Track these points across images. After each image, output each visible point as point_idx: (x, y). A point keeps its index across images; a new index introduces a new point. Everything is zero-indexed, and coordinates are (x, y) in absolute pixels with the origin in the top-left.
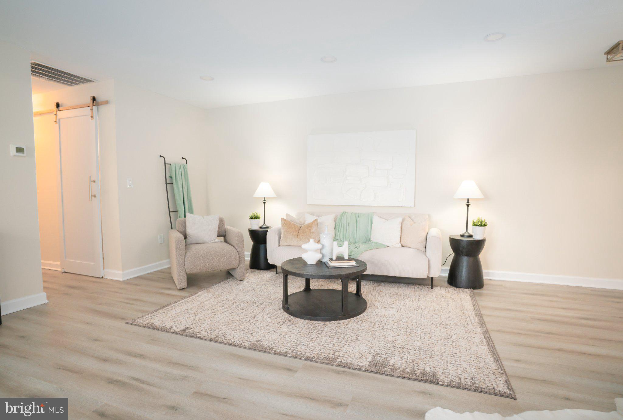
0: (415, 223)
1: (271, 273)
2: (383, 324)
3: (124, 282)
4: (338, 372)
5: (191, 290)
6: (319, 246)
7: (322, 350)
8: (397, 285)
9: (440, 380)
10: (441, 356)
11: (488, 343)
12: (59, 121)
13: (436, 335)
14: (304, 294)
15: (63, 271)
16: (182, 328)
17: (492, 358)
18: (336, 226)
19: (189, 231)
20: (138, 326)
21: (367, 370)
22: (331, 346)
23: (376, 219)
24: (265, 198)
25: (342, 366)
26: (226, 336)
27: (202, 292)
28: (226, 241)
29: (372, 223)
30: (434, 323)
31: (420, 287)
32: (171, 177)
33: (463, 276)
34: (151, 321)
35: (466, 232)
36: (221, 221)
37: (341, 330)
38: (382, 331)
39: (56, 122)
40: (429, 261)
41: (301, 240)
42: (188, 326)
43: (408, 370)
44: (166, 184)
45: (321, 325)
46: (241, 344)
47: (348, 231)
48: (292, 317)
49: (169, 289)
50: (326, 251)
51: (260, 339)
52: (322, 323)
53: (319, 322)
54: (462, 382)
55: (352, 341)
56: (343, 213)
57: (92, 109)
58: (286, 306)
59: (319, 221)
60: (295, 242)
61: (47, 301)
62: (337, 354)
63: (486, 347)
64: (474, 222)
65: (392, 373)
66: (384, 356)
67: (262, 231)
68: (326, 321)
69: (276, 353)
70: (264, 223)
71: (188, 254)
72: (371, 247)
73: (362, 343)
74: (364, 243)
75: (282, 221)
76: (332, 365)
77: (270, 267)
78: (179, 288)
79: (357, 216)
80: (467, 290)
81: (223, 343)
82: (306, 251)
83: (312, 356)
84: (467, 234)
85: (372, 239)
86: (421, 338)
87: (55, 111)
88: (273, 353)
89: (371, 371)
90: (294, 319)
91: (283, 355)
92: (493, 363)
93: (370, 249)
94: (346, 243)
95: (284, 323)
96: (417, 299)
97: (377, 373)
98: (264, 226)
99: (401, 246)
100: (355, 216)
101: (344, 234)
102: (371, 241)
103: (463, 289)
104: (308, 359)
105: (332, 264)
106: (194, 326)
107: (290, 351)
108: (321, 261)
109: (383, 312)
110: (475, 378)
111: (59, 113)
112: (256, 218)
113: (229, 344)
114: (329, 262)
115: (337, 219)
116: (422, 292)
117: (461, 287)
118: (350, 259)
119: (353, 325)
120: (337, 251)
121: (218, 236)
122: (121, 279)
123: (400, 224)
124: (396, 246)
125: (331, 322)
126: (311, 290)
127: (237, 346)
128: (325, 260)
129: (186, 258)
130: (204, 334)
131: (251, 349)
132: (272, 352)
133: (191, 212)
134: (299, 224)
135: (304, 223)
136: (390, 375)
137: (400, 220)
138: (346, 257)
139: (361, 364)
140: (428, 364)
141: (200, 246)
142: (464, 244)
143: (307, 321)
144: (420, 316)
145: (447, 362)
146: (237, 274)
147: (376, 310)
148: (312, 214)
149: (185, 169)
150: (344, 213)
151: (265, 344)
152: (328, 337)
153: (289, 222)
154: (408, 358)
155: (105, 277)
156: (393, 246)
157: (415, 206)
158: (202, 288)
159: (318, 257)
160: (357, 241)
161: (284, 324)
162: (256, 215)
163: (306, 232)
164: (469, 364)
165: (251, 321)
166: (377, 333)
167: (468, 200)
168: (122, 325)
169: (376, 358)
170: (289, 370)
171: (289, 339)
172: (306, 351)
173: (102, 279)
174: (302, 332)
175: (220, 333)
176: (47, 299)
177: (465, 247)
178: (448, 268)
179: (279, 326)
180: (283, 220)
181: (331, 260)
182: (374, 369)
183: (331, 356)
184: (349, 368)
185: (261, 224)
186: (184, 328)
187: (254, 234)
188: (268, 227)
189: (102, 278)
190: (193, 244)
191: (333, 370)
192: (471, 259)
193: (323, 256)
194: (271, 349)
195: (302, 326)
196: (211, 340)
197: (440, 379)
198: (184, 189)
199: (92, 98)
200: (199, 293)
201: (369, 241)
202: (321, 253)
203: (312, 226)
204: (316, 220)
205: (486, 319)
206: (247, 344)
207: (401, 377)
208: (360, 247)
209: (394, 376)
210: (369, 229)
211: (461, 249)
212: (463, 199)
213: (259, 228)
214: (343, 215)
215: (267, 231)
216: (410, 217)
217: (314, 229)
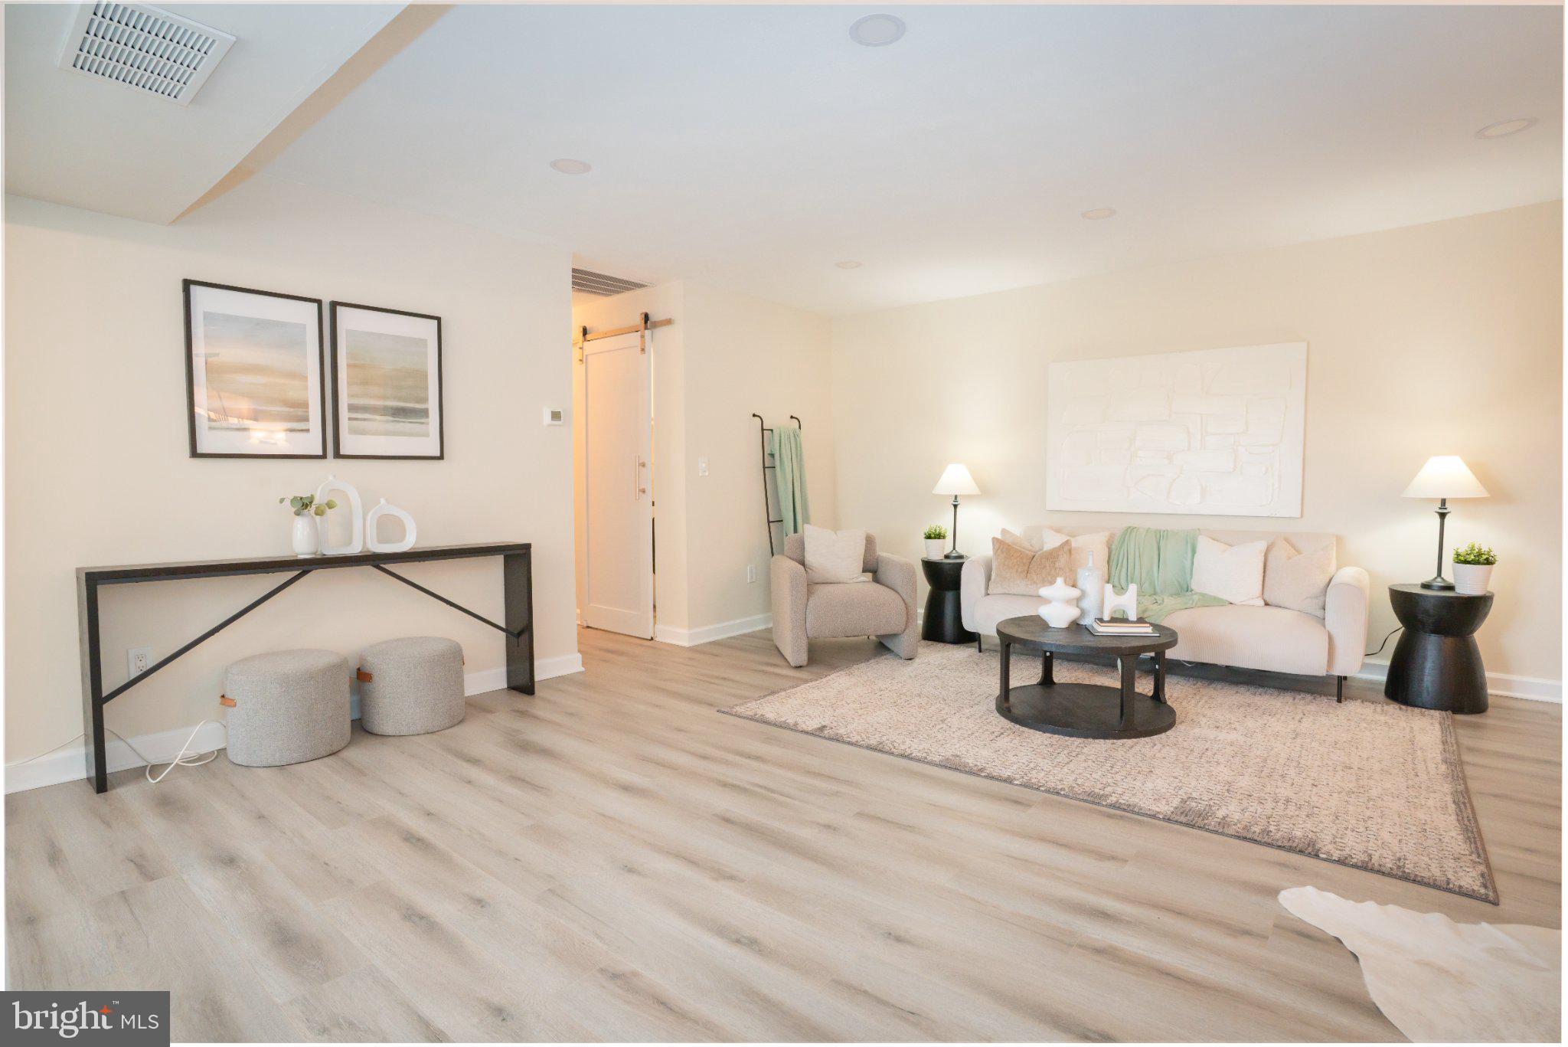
0: (1299, 552)
1: (970, 649)
2: (1209, 753)
3: (692, 649)
4: (1110, 816)
5: (814, 669)
6: (1075, 593)
7: (1080, 781)
8: (1252, 689)
9: (1323, 851)
10: (1334, 818)
11: (1461, 812)
12: (586, 359)
13: (1330, 784)
14: (1039, 689)
15: (585, 625)
16: (816, 726)
17: (1461, 837)
18: (1112, 556)
19: (809, 558)
20: (739, 717)
21: (1169, 819)
22: (1097, 777)
23: (1203, 543)
24: (956, 497)
25: (1119, 808)
26: (895, 744)
27: (838, 674)
28: (876, 580)
29: (1194, 552)
30: (1330, 763)
31: (1309, 697)
32: (772, 455)
33: (1426, 679)
34: (760, 712)
35: (1436, 578)
36: (870, 542)
37: (1120, 754)
38: (1206, 765)
39: (581, 360)
40: (1330, 638)
41: (1035, 583)
42: (824, 724)
43: (1257, 829)
44: (764, 468)
45: (1076, 743)
46: (926, 758)
47: (1137, 567)
48: (1018, 726)
49: (776, 665)
50: (1089, 604)
51: (958, 753)
52: (1078, 741)
53: (1073, 739)
54: (1373, 861)
55: (1139, 773)
56: (1127, 530)
57: (642, 337)
58: (1006, 705)
59: (1074, 544)
60: (1021, 586)
61: (583, 669)
62: (1109, 790)
63: (1454, 817)
64: (1458, 555)
65: (1221, 829)
66: (1207, 803)
67: (950, 564)
68: (1086, 737)
69: (990, 777)
70: (954, 549)
71: (811, 603)
72: (1191, 602)
73: (1160, 779)
74: (1178, 594)
75: (993, 543)
76: (1098, 804)
77: (966, 638)
78: (793, 664)
79: (1160, 536)
80: (1437, 714)
81: (892, 754)
82: (1046, 601)
83: (1060, 787)
84: (1439, 583)
85: (1193, 586)
86: (1293, 784)
87: (581, 342)
88: (985, 777)
89: (1176, 821)
90: (1021, 730)
91: (1005, 781)
92: (1460, 843)
93: (1187, 606)
94: (1133, 588)
95: (1002, 734)
96: (1298, 718)
97: (1187, 825)
98: (954, 554)
99: (1263, 603)
100: (1156, 536)
101: (1129, 574)
102: (1192, 591)
103: (1424, 710)
104: (1052, 790)
105: (1102, 629)
106: (835, 724)
107: (1017, 776)
108: (1078, 624)
109: (1211, 734)
110: (1405, 859)
111: (586, 343)
112: (939, 536)
113: (902, 756)
114: (1096, 626)
115: (1113, 542)
116: (1312, 707)
117: (1420, 705)
118: (1141, 620)
119: (1143, 750)
120: (1113, 603)
121: (864, 571)
122: (686, 644)
123: (1263, 554)
124: (1251, 602)
125: (1097, 741)
126: (1055, 683)
127: (919, 760)
128: (1087, 621)
129: (808, 607)
130: (855, 738)
131: (946, 767)
132: (983, 774)
133: (806, 520)
134: (1030, 550)
135: (1041, 550)
136: (1216, 832)
137: (1262, 546)
138: (1133, 617)
139: (1158, 809)
140: (1300, 826)
141: (830, 588)
142: (1429, 606)
143: (1048, 735)
144: (1298, 748)
145: (1346, 829)
146: (903, 645)
147: (1197, 730)
148: (1058, 531)
149: (798, 439)
150: (1129, 531)
151: (970, 761)
152: (1090, 763)
153: (1009, 546)
154: (1258, 812)
155: (656, 639)
156: (1244, 603)
157: (1302, 516)
158: (836, 668)
159: (1072, 613)
160: (1158, 589)
161: (1002, 736)
162: (938, 531)
163: (1045, 567)
164: (1399, 838)
165: (938, 727)
166: (1193, 766)
167: (1444, 502)
168: (712, 713)
169: (1188, 803)
170: (1016, 802)
171: (1014, 759)
172: (1047, 779)
173: (652, 642)
174: (1037, 750)
175: (884, 738)
176: (583, 666)
177: (1431, 612)
178: (1386, 662)
179: (992, 737)
180: (995, 540)
181: (1101, 620)
182: (1183, 819)
183: (1097, 791)
184: (1133, 812)
185: (948, 549)
186: (819, 726)
187: (932, 569)
188: (961, 557)
189: (652, 639)
190: (817, 583)
191: (1100, 812)
192: (1449, 641)
193: (1083, 613)
194: (982, 770)
195: (1039, 742)
196: (869, 747)
197: (1324, 849)
198: (795, 477)
199: (643, 316)
200: (832, 676)
201: (1187, 591)
202: (1077, 607)
203: (1058, 555)
204: (1067, 542)
205: (1469, 771)
206: (937, 759)
207: (1238, 837)
208: (1165, 603)
209: (1222, 834)
210: (1188, 563)
211: (1420, 617)
212: (1431, 500)
213: (943, 558)
214: (1128, 534)
215: (961, 564)
216: (1287, 540)
217: (1062, 561)
